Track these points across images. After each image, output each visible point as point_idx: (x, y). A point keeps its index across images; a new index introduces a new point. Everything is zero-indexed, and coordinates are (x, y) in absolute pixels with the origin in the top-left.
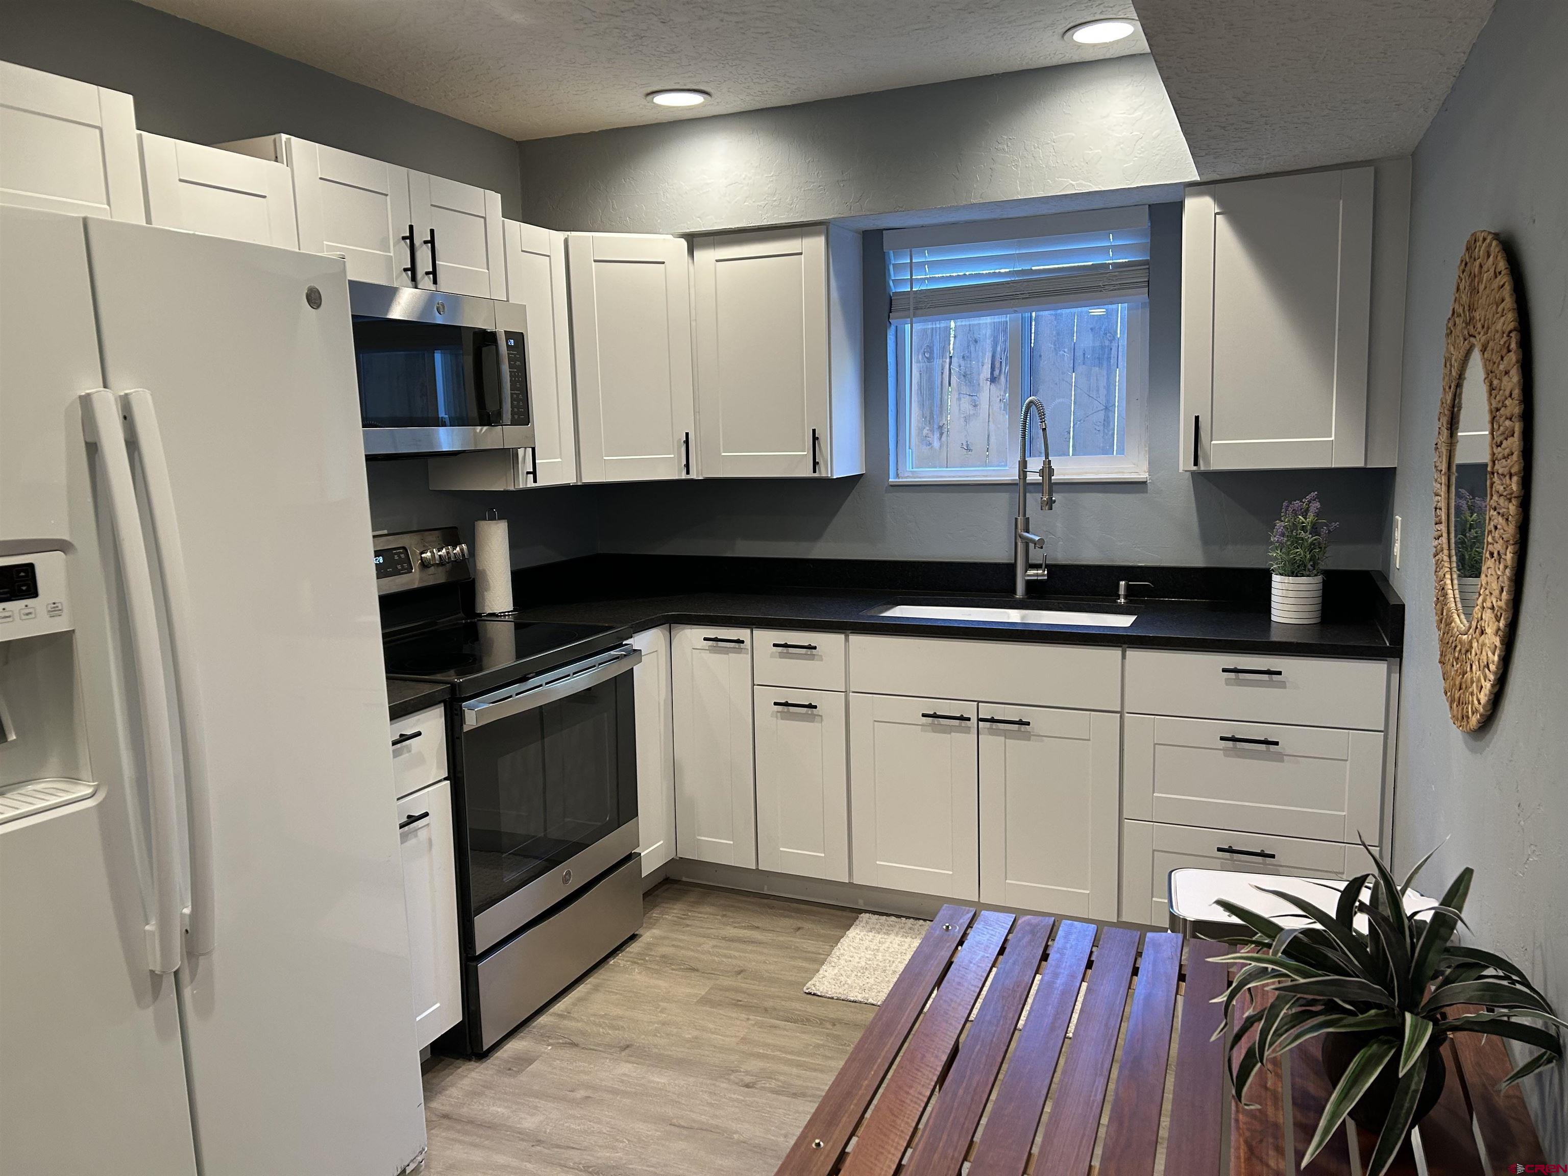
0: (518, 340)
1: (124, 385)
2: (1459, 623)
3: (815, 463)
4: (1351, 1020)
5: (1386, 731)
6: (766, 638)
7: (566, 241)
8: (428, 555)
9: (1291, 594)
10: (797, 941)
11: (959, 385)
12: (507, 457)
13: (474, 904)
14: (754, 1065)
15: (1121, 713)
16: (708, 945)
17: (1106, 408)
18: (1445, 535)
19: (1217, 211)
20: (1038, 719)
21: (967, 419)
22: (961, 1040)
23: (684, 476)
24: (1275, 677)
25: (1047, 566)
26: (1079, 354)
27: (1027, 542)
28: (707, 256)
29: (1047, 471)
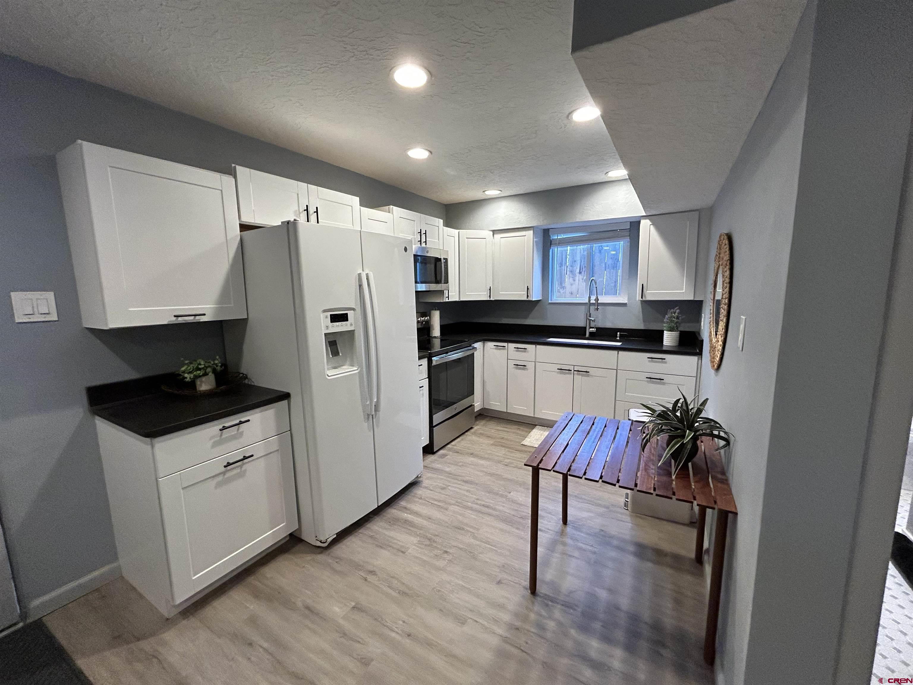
0: (446, 260)
1: (367, 271)
2: (714, 340)
3: (528, 296)
4: (673, 432)
5: (697, 377)
6: (512, 346)
7: (459, 232)
8: (419, 319)
9: (669, 337)
10: (518, 431)
11: (569, 275)
12: (441, 292)
13: (433, 412)
14: (508, 461)
15: (617, 370)
16: (493, 431)
17: (615, 282)
18: (712, 317)
19: (651, 224)
20: (592, 371)
21: (572, 285)
22: (569, 442)
23: (489, 299)
24: (664, 360)
25: (596, 328)
26: (607, 266)
27: (590, 320)
28: (498, 236)
29: (597, 300)
